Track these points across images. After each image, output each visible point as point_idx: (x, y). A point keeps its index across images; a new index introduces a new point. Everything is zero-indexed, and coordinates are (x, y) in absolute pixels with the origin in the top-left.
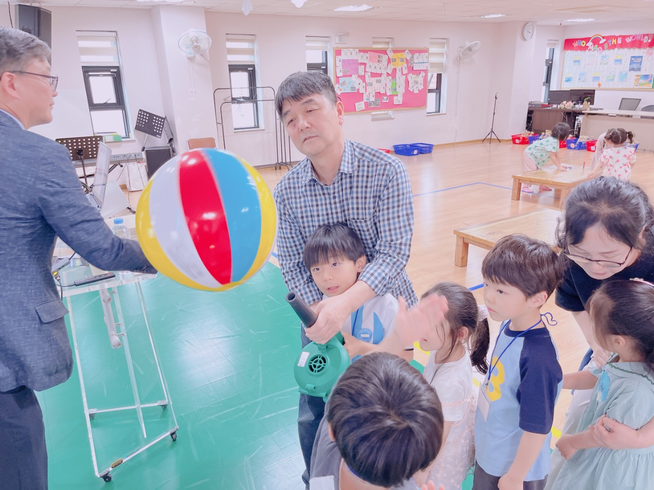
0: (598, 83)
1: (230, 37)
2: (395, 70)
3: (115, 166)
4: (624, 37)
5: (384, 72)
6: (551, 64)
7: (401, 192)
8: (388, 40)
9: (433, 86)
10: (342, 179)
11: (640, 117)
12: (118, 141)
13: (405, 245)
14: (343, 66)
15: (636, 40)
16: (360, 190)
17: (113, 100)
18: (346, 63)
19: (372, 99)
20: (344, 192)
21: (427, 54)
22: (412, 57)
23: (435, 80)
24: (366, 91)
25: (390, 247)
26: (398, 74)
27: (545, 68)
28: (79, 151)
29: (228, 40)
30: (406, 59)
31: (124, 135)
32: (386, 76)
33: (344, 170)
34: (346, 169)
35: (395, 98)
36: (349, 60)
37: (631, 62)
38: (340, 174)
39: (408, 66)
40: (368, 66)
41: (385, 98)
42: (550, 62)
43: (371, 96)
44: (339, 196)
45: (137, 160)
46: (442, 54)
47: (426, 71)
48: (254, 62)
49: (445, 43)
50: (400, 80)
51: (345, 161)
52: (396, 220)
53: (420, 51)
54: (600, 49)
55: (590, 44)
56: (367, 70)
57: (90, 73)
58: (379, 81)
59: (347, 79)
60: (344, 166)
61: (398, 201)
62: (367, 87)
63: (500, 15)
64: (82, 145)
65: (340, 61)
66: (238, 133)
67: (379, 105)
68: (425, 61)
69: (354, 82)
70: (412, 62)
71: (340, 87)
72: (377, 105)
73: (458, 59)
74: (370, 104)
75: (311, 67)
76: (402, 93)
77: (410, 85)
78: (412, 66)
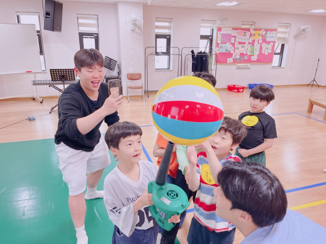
1: (158, 19)
2: (254, 41)
5: (247, 42)
8: (252, 23)
9: (278, 51)
14: (221, 37)
18: (223, 36)
19: (238, 57)
21: (276, 32)
22: (266, 33)
23: (280, 47)
24: (234, 52)
26: (256, 43)
28: (62, 76)
30: (262, 34)
32: (248, 44)
35: (252, 57)
36: (226, 34)
39: (263, 38)
40: (237, 38)
41: (246, 56)
43: (237, 55)
46: (285, 33)
47: (274, 42)
48: (170, 33)
49: (288, 26)
50: (257, 46)
53: (271, 30)
56: (236, 40)
58: (244, 47)
59: (223, 45)
62: (235, 50)
64: (64, 73)
65: (220, 34)
66: (157, 72)
67: (242, 60)
68: (274, 36)
69: (228, 47)
70: (265, 36)
71: (219, 49)
72: (240, 61)
73: (296, 36)
74: (236, 60)
75: (203, 37)
76: (257, 54)
77: (263, 50)
78: (265, 39)
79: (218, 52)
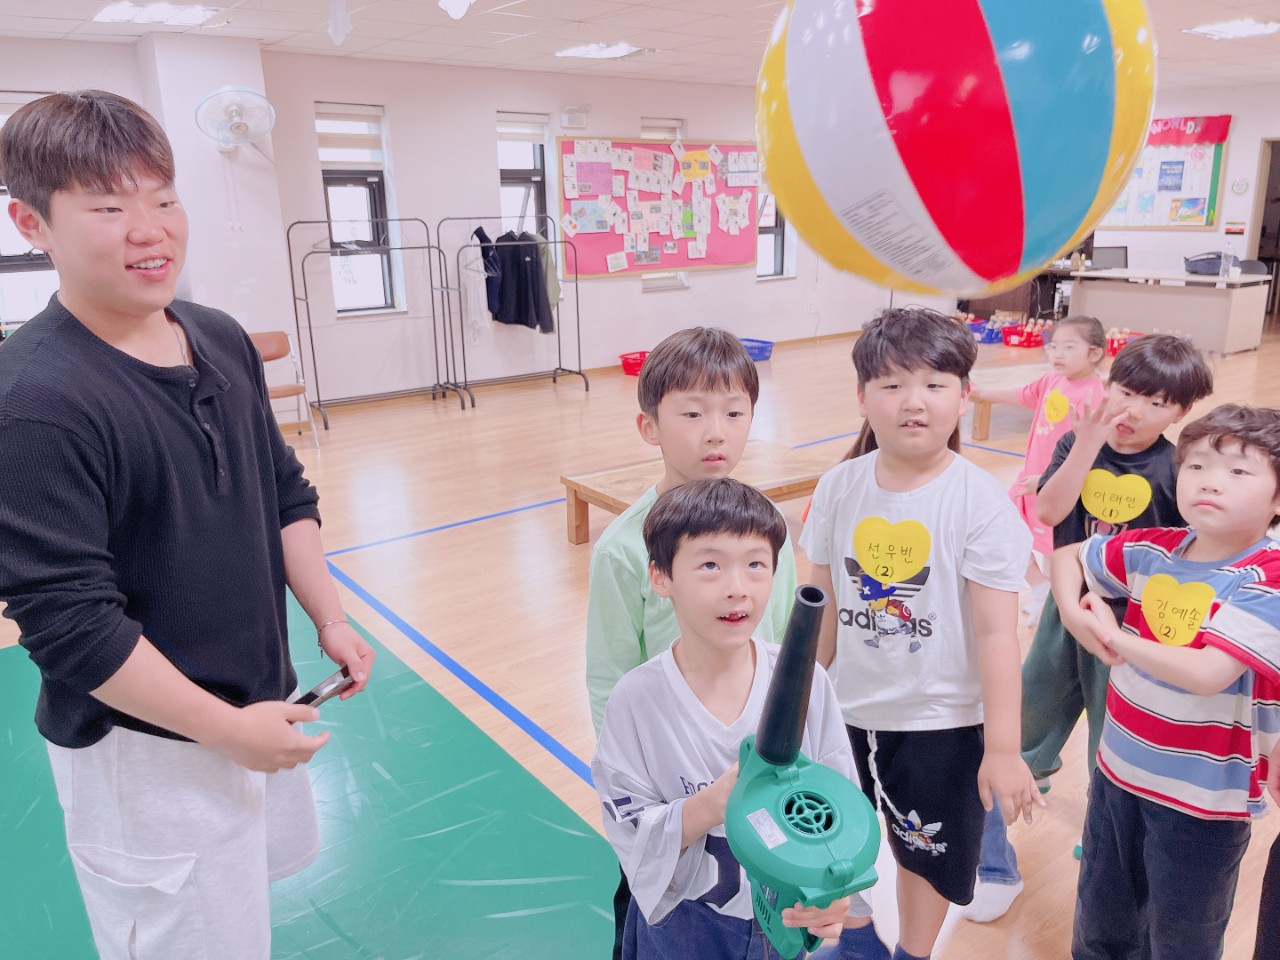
1: (325, 108)
2: (689, 186)
5: (667, 191)
8: (674, 124)
9: (768, 219)
11: (1183, 284)
14: (578, 176)
15: (1170, 129)
18: (585, 170)
19: (643, 247)
21: (755, 154)
22: (725, 160)
23: (773, 207)
24: (629, 230)
26: (697, 194)
29: (320, 115)
30: (713, 165)
32: (671, 198)
35: (691, 244)
36: (592, 163)
37: (1163, 174)
39: (716, 178)
40: (632, 177)
41: (670, 244)
43: (641, 241)
47: (753, 189)
48: (380, 164)
50: (701, 207)
53: (741, 148)
56: (630, 186)
58: (656, 209)
59: (588, 204)
62: (632, 222)
65: (572, 165)
66: (347, 321)
67: (656, 259)
68: (750, 169)
69: (604, 210)
70: (724, 171)
71: (573, 220)
72: (653, 260)
74: (639, 258)
75: (509, 177)
76: (705, 236)
77: (722, 217)
78: (724, 178)
79: (572, 233)
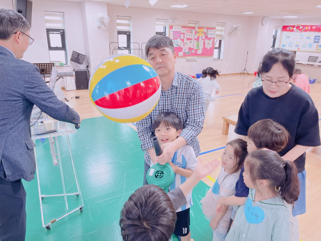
0: (298, 48)
1: (119, 17)
2: (198, 37)
3: (60, 78)
4: (311, 26)
5: (193, 38)
6: (276, 38)
7: (200, 97)
8: (196, 22)
9: (217, 45)
10: (172, 89)
11: (318, 66)
12: (62, 65)
13: (201, 122)
14: (173, 34)
15: (317, 28)
16: (180, 94)
17: (60, 45)
18: (175, 33)
19: (187, 51)
20: (173, 95)
21: (215, 30)
22: (208, 31)
23: (218, 43)
24: (184, 47)
25: (194, 123)
26: (200, 39)
27: (273, 39)
28: (43, 70)
29: (118, 19)
30: (205, 32)
31: (65, 63)
32: (194, 39)
33: (174, 84)
34: (175, 84)
35: (198, 51)
36: (176, 31)
37: (315, 39)
38: (172, 86)
39: (205, 35)
40: (185, 35)
41: (193, 50)
42: (275, 37)
43: (186, 49)
44: (170, 97)
45: (71, 75)
46: (222, 30)
47: (214, 38)
48: (130, 30)
49: (223, 25)
50: (201, 42)
51: (175, 80)
52: (197, 110)
53: (211, 29)
54: (300, 31)
55: (295, 29)
56: (185, 37)
57: (50, 32)
58: (191, 42)
59: (175, 41)
60: (174, 82)
61: (199, 101)
62: (185, 45)
63: (251, 13)
64: (44, 67)
65: (172, 32)
67: (190, 54)
68: (213, 34)
69: (179, 42)
70: (207, 34)
72: (189, 54)
73: (230, 33)
74: (186, 53)
76: (202, 49)
77: (206, 45)
